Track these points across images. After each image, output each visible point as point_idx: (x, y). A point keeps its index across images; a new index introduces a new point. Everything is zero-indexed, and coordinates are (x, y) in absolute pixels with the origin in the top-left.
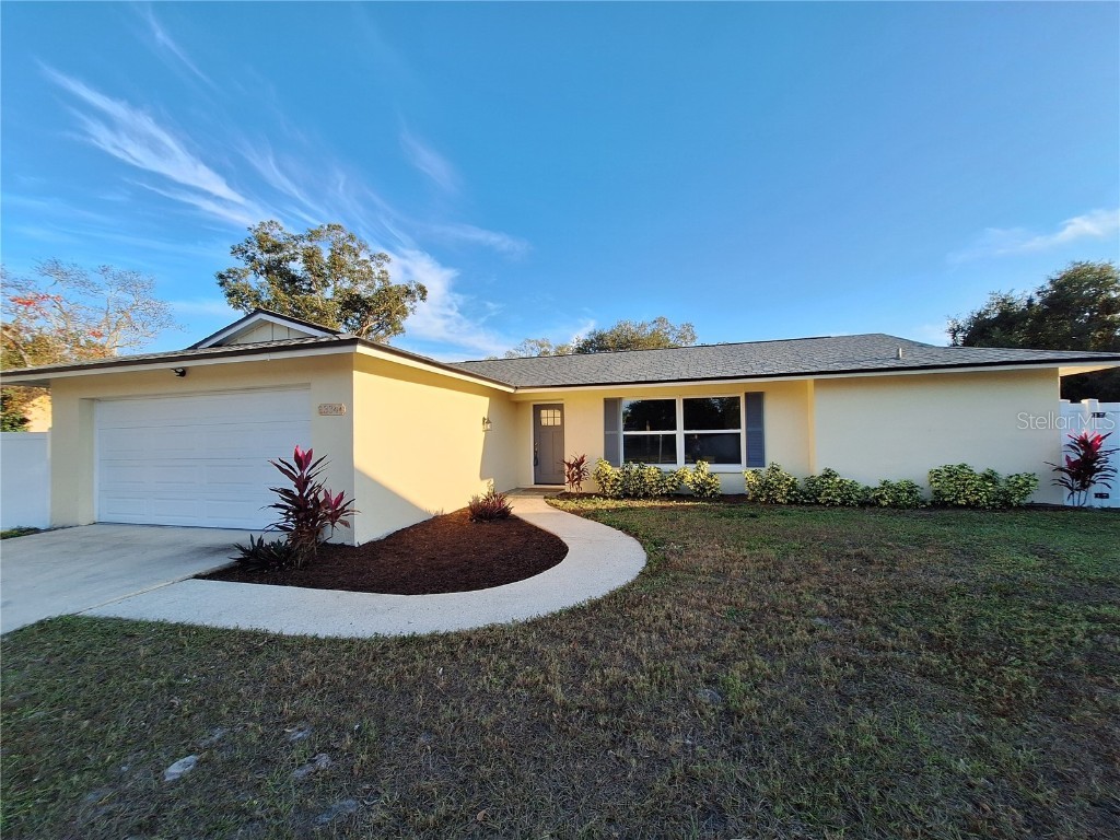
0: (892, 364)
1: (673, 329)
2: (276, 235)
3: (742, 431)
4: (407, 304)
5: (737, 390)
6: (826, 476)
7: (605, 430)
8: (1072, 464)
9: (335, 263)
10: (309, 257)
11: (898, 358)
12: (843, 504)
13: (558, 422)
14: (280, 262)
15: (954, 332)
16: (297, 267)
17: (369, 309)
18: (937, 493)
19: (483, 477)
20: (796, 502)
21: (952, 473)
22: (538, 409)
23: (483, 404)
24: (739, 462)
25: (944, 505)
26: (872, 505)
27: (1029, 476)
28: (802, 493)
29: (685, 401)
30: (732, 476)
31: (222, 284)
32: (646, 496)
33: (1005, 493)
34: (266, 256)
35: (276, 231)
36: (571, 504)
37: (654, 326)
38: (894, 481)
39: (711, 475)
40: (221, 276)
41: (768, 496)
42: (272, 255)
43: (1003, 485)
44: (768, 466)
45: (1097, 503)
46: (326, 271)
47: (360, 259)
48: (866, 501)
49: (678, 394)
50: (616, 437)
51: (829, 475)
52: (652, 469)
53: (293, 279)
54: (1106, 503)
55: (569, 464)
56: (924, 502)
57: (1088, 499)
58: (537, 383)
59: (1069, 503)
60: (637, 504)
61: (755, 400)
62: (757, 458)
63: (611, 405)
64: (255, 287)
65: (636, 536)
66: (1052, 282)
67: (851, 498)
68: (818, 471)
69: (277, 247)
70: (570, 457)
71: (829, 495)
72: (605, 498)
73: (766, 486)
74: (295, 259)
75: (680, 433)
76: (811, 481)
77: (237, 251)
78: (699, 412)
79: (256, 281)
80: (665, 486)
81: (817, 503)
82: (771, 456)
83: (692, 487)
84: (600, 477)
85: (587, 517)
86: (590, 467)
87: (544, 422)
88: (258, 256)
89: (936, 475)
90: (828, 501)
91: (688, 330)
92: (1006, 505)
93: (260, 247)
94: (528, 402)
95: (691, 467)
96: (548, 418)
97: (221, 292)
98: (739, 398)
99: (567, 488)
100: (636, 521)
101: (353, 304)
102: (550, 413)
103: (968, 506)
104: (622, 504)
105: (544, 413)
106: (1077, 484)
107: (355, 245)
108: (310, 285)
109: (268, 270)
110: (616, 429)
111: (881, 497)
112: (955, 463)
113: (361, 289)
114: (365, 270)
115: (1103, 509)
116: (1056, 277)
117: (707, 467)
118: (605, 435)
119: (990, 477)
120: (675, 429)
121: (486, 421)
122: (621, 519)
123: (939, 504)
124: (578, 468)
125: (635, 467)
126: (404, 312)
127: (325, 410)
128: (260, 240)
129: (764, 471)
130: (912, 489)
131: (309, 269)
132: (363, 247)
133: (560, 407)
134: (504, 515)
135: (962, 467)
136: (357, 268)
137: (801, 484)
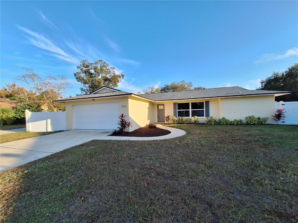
0: (238, 94)
1: (187, 84)
2: (87, 63)
3: (204, 109)
4: (119, 79)
5: (203, 101)
6: (223, 119)
7: (174, 109)
8: (276, 115)
9: (101, 70)
10: (95, 69)
11: (239, 93)
12: (226, 124)
13: (163, 108)
14: (88, 70)
15: (262, 83)
16: (92, 71)
17: (110, 81)
18: (247, 122)
19: (148, 120)
20: (216, 124)
21: (250, 117)
22: (158, 105)
23: (147, 104)
24: (204, 116)
25: (248, 124)
26: (232, 125)
27: (267, 118)
28: (217, 122)
29: (191, 103)
30: (202, 119)
31: (75, 76)
32: (183, 124)
33: (262, 122)
34: (85, 69)
35: (87, 62)
36: (168, 125)
37: (181, 83)
38: (237, 119)
39: (197, 119)
40: (75, 74)
41: (210, 123)
42: (86, 68)
43: (261, 120)
44: (210, 117)
45: (282, 124)
46: (99, 72)
47: (107, 68)
48: (231, 124)
49: (190, 102)
50: (176, 111)
51: (223, 118)
52: (185, 118)
53: (92, 74)
54: (284, 124)
55: (166, 117)
56: (244, 124)
57: (280, 122)
58: (159, 100)
59: (276, 124)
60: (182, 125)
61: (207, 103)
62: (208, 115)
63: (175, 104)
64: (83, 76)
65: (183, 130)
66: (289, 69)
67: (228, 123)
68: (221, 118)
69: (87, 66)
70: (166, 115)
71: (223, 122)
72: (175, 124)
73: (209, 121)
74: (92, 69)
75: (190, 110)
76: (219, 120)
77: (78, 67)
78: (194, 105)
79: (83, 75)
80: (187, 121)
81: (221, 124)
82: (211, 114)
83: (193, 122)
84: (173, 120)
85: (172, 127)
86: (171, 118)
87: (159, 108)
88: (83, 69)
89: (247, 118)
90: (223, 124)
91: (190, 84)
92: (261, 124)
93: (84, 66)
94: (156, 104)
95: (193, 117)
96: (161, 107)
97: (75, 78)
98: (204, 102)
99: (166, 122)
100: (183, 127)
101: (106, 79)
102: (161, 106)
103: (253, 124)
104: (179, 125)
105: (159, 106)
106: (277, 119)
107: (106, 65)
108: (95, 75)
109: (85, 72)
110: (176, 109)
111: (234, 123)
112: (251, 115)
113: (108, 76)
114: (109, 71)
115: (283, 125)
116: (290, 67)
117: (196, 117)
118: (174, 111)
119: (259, 118)
120: (189, 109)
121: (148, 108)
122: (180, 127)
123: (247, 124)
124: (168, 118)
125: (181, 118)
126: (118, 81)
127: (123, 107)
128: (83, 64)
129: (209, 118)
130: (241, 121)
131: (95, 71)
132: (108, 65)
133: (163, 105)
134: (155, 127)
135: (253, 116)
136: (107, 71)
137: (217, 121)
